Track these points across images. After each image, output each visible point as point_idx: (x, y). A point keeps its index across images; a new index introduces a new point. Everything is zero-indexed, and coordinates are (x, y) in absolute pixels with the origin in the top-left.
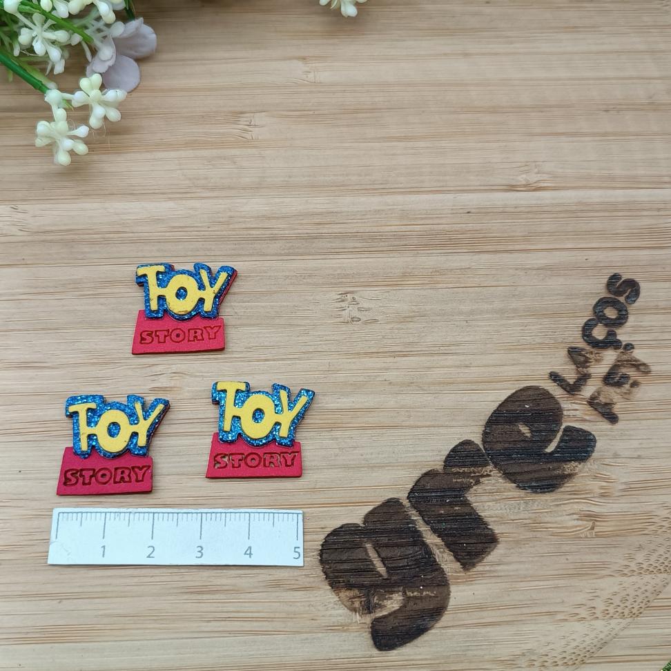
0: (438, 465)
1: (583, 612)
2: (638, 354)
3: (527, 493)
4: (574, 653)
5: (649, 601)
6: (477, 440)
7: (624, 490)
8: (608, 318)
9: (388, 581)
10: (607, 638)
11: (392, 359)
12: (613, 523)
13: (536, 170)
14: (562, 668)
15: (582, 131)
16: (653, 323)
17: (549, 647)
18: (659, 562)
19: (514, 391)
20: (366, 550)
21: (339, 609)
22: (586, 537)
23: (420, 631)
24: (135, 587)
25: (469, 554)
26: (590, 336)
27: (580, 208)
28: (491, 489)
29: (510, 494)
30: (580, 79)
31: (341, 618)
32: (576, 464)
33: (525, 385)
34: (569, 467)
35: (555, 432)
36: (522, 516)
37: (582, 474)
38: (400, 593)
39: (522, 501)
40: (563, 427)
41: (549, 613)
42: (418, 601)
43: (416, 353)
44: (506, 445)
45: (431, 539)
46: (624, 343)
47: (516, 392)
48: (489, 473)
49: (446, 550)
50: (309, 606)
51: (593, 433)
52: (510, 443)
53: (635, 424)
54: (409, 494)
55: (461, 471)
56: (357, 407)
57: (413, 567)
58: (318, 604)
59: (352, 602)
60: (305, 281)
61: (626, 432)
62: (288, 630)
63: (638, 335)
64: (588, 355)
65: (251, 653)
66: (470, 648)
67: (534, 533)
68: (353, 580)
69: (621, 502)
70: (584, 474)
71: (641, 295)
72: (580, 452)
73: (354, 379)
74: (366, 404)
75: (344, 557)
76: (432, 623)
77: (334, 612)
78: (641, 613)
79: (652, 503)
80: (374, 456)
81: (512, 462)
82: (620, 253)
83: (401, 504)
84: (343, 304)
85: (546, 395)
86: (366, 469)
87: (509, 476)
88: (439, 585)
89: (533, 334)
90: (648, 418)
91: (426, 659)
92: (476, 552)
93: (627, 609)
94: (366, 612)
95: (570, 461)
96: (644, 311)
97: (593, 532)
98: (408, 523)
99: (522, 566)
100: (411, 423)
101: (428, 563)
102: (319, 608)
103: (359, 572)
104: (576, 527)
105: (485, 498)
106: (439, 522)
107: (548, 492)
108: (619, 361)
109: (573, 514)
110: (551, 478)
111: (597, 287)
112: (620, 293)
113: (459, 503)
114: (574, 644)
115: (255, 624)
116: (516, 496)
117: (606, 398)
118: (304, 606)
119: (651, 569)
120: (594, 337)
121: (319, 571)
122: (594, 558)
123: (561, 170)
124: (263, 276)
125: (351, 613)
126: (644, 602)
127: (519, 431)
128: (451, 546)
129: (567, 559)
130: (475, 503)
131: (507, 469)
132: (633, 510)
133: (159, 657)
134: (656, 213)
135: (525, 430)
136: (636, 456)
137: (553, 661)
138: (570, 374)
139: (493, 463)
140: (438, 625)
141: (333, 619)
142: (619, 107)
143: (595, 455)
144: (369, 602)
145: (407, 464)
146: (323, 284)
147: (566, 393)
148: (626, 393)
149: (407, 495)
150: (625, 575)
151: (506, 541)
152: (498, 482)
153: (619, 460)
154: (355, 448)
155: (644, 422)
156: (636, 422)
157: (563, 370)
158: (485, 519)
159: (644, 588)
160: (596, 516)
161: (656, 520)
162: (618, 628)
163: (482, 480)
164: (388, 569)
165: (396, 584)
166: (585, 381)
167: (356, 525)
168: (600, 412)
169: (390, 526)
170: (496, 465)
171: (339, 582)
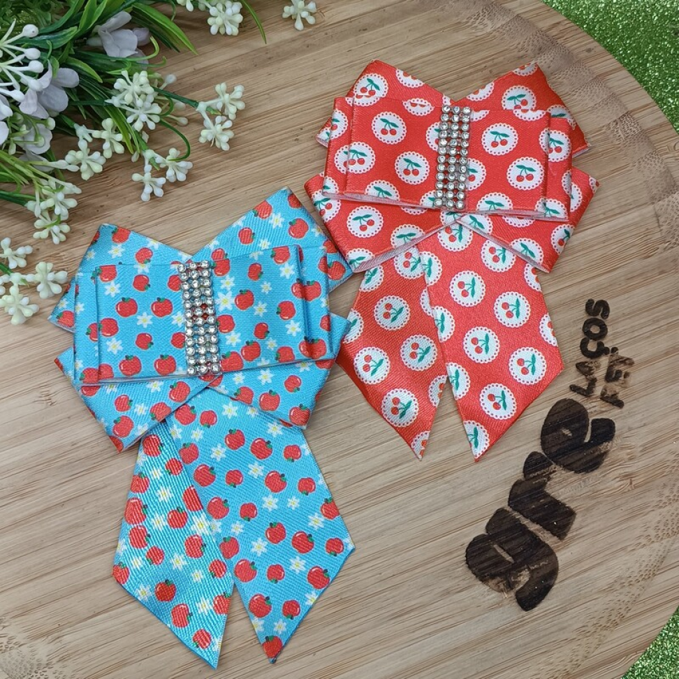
0: (520, 476)
1: (643, 541)
2: (622, 353)
3: (583, 474)
4: (647, 570)
6: (539, 449)
7: (641, 451)
8: (595, 334)
9: (516, 564)
10: (664, 554)
12: (642, 476)
14: (643, 582)
16: (625, 327)
17: (630, 571)
19: (551, 407)
20: (494, 550)
21: (492, 594)
22: (629, 491)
23: (547, 589)
25: (559, 528)
26: (587, 351)
28: (559, 480)
29: (573, 479)
31: (495, 599)
32: (607, 443)
33: (555, 402)
34: (603, 447)
35: (586, 426)
36: (584, 492)
38: (526, 570)
39: (581, 481)
40: (590, 421)
41: (623, 549)
42: (538, 571)
44: (559, 447)
45: (533, 527)
46: (610, 348)
47: (553, 408)
48: (554, 470)
49: (545, 531)
50: (473, 598)
51: (611, 419)
52: (560, 444)
53: (635, 403)
54: (509, 502)
55: (536, 475)
56: (453, 455)
57: (528, 549)
58: (478, 595)
59: (498, 586)
61: (631, 411)
62: (465, 619)
63: (617, 339)
64: (590, 365)
66: (581, 589)
67: (596, 500)
68: (493, 572)
69: (643, 459)
70: (614, 449)
71: (611, 310)
73: (445, 436)
74: (459, 450)
75: (483, 558)
76: (553, 581)
77: (490, 597)
79: (662, 453)
80: (476, 485)
81: (566, 457)
82: (588, 283)
83: (506, 511)
85: (572, 403)
86: (475, 496)
87: (568, 467)
88: (548, 556)
90: (643, 395)
91: (557, 606)
92: (564, 525)
93: (670, 530)
94: (509, 589)
95: (602, 443)
96: (616, 321)
97: (632, 485)
98: (515, 522)
99: (595, 525)
102: (479, 597)
103: (495, 565)
104: (620, 486)
105: (557, 488)
106: (534, 514)
107: (596, 468)
108: (611, 362)
109: (615, 478)
110: (594, 459)
111: (580, 314)
112: (596, 313)
114: (644, 564)
115: (443, 623)
116: (576, 479)
117: (611, 391)
118: (469, 600)
119: (676, 498)
120: (590, 351)
121: (470, 574)
122: (638, 502)
125: (500, 594)
127: (564, 435)
128: (548, 527)
129: (622, 510)
130: (552, 493)
131: (565, 463)
132: (652, 462)
133: (391, 666)
134: (603, 245)
135: (567, 432)
136: (642, 425)
137: (635, 579)
139: (554, 462)
140: (557, 582)
141: (491, 601)
143: (617, 433)
144: (509, 582)
145: (500, 482)
147: (584, 397)
148: (623, 383)
149: (507, 504)
150: (661, 507)
151: (580, 512)
152: (562, 474)
153: (632, 431)
154: (463, 484)
155: (641, 400)
156: (635, 401)
157: (578, 381)
158: (562, 502)
159: (676, 513)
160: (631, 474)
161: (669, 463)
162: (668, 545)
163: (551, 476)
164: (513, 557)
165: (522, 564)
166: (594, 385)
167: (483, 535)
168: (611, 403)
169: (504, 527)
170: (557, 463)
171: (485, 577)
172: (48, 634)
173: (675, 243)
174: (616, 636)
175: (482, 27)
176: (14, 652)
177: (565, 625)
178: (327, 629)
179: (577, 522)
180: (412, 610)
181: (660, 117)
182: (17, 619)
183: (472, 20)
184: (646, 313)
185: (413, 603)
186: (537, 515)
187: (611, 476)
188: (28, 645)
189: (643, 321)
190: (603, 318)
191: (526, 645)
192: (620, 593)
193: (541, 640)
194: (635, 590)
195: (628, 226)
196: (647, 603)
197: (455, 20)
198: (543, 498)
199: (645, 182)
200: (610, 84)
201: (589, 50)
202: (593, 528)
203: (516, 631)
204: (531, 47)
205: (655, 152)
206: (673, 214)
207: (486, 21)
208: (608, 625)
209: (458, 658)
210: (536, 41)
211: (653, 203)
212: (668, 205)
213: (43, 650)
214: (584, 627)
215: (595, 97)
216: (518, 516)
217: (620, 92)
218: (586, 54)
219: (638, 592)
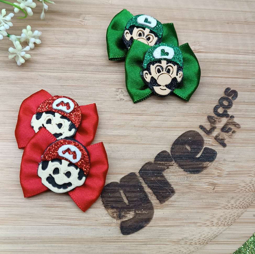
0: (152, 160)
1: (208, 223)
2: (236, 120)
3: (188, 173)
4: (204, 239)
5: (235, 220)
6: (169, 150)
7: (227, 174)
8: (224, 105)
9: (129, 206)
10: (217, 234)
11: (136, 116)
12: (221, 187)
13: (199, 45)
14: (198, 245)
15: (218, 30)
16: (242, 108)
17: (193, 237)
18: (240, 204)
19: (185, 132)
20: (120, 193)
21: (108, 217)
22: (211, 193)
23: (141, 227)
24: (23, 203)
25: (163, 197)
26: (217, 111)
27: (215, 61)
28: (173, 171)
29: (181, 173)
30: (218, 10)
31: (108, 220)
32: (208, 163)
33: (189, 130)
34: (205, 164)
36: (186, 183)
37: (210, 167)
38: (133, 212)
39: (186, 177)
40: (204, 147)
41: (194, 223)
42: (140, 215)
43: (146, 114)
44: (180, 154)
45: (148, 190)
46: (230, 115)
47: (186, 132)
48: (173, 165)
49: (153, 195)
50: (95, 215)
51: (216, 150)
52: (182, 153)
53: (233, 148)
54: (140, 171)
55: (161, 163)
56: (120, 135)
57: (139, 201)
58: (99, 214)
59: (113, 214)
60: (102, 82)
61: (229, 151)
62: (85, 224)
63: (236, 112)
64: (215, 119)
65: (69, 233)
66: (161, 235)
67: (190, 190)
68: (114, 205)
69: (226, 179)
70: (212, 167)
71: (238, 97)
72: (210, 158)
73: (120, 123)
74: (124, 134)
76: (147, 224)
77: (105, 218)
78: (232, 224)
79: (239, 180)
80: (126, 155)
82: (230, 79)
83: (136, 175)
84: (117, 93)
85: (198, 134)
86: (122, 160)
87: (181, 166)
88: (149, 209)
89: (194, 110)
90: (239, 146)
91: (142, 239)
92: (166, 196)
93: (226, 222)
94: (119, 218)
95: (206, 161)
96: (239, 103)
97: (214, 190)
98: (138, 183)
100: (142, 142)
101: (146, 200)
102: (99, 216)
103: (117, 202)
104: (207, 188)
105: (171, 174)
106: (151, 183)
107: (197, 173)
108: (228, 122)
109: (206, 183)
110: (198, 168)
111: (221, 92)
112: (230, 96)
113: (160, 176)
114: (203, 236)
115: (72, 221)
116: (183, 174)
117: (222, 137)
118: (93, 215)
119: (237, 207)
120: (218, 112)
121: (100, 201)
122: (214, 201)
123: (209, 45)
124: (85, 80)
125: (112, 219)
126: (233, 220)
127: (186, 148)
128: (156, 194)
129: (203, 201)
130: (166, 176)
131: (180, 163)
132: (230, 183)
133: (31, 233)
135: (188, 148)
136: (233, 161)
137: (195, 242)
138: (208, 126)
139: (175, 160)
140: (148, 225)
141: (105, 221)
142: (233, 22)
143: (216, 159)
144: (120, 214)
145: (140, 159)
146: (109, 84)
147: (206, 134)
148: (230, 135)
149: (139, 171)
150: (226, 209)
151: (178, 193)
152: (176, 168)
153: (226, 162)
154: (119, 151)
155: (237, 147)
156: (233, 147)
157: (205, 124)
159: (233, 214)
160: (215, 184)
161: (239, 187)
162: (222, 230)
163: (170, 167)
164: (129, 201)
165: (132, 208)
166: (214, 129)
167: (117, 183)
168: (219, 142)
169: (131, 184)
170: (176, 161)
171: (108, 206)
178: (5, 197)
179: (173, 198)
180: (57, 207)
187: (204, 180)
189: (253, 109)
192: (182, 247)
194: (192, 248)
202: (182, 205)
219: (193, 250)
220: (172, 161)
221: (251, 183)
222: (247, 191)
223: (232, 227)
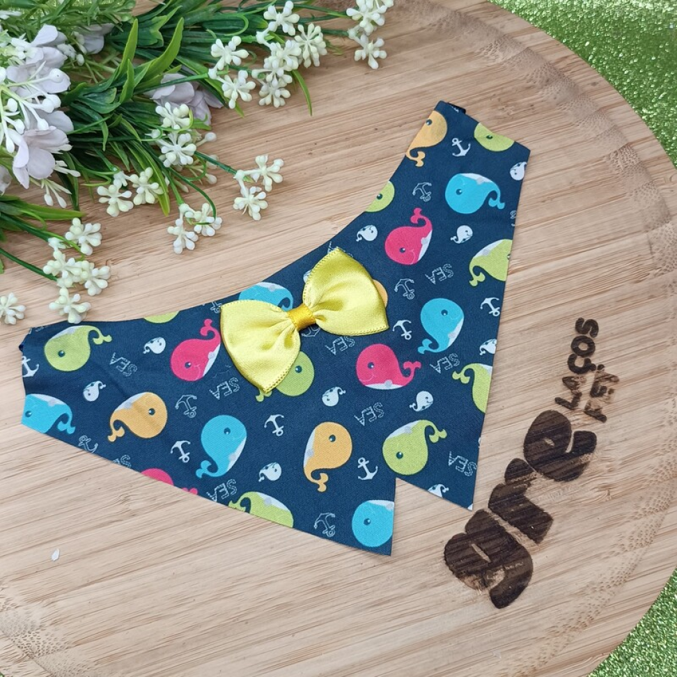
0: (502, 481)
1: (617, 550)
2: (608, 370)
3: (562, 483)
4: (618, 577)
5: (655, 532)
6: (521, 456)
7: (621, 464)
8: (583, 351)
9: (492, 564)
10: (636, 562)
12: (621, 487)
14: (614, 588)
16: (613, 346)
17: (602, 577)
18: (655, 505)
19: (535, 418)
20: (472, 548)
21: (467, 590)
22: (607, 501)
23: (521, 589)
25: (536, 532)
26: (574, 366)
27: (544, 278)
28: (539, 487)
29: (551, 487)
31: (470, 595)
32: (588, 455)
33: (542, 412)
34: (584, 458)
35: (568, 438)
36: (563, 500)
37: (593, 461)
38: (502, 569)
39: (560, 489)
40: (573, 433)
41: (597, 556)
42: (513, 571)
44: (541, 455)
45: (511, 530)
46: (597, 366)
47: (537, 418)
48: (535, 477)
49: (522, 534)
50: (448, 593)
51: (593, 432)
52: (542, 453)
54: (489, 504)
55: (517, 480)
57: (504, 550)
58: (453, 590)
59: (473, 583)
61: (613, 426)
62: (440, 612)
63: (605, 357)
64: (576, 380)
66: (554, 591)
67: (573, 508)
68: (469, 569)
69: (622, 472)
70: (595, 460)
71: (600, 329)
76: (526, 582)
77: (465, 593)
78: (652, 541)
79: (642, 467)
81: (547, 465)
82: (579, 303)
83: (486, 512)
85: (556, 414)
87: (548, 475)
88: (523, 558)
89: (538, 375)
90: (626, 412)
91: (529, 606)
92: (541, 530)
93: (643, 540)
94: (484, 587)
95: (583, 454)
96: (604, 339)
97: (610, 496)
98: (494, 524)
99: (571, 531)
102: (455, 593)
103: (472, 563)
104: (598, 496)
105: (537, 494)
106: (513, 517)
107: (575, 478)
108: (597, 379)
109: (594, 488)
110: (574, 469)
111: (570, 332)
112: (586, 331)
113: (521, 502)
114: (616, 571)
116: (555, 487)
117: (595, 406)
118: (445, 594)
119: (651, 511)
120: (577, 367)
121: (447, 570)
122: (615, 513)
123: (526, 254)
125: (475, 591)
126: (652, 533)
127: (546, 444)
128: (524, 531)
129: (598, 518)
130: (531, 498)
131: (545, 471)
132: (630, 475)
133: (366, 652)
134: (596, 268)
135: (549, 442)
136: (624, 440)
137: (607, 585)
139: (535, 469)
140: (530, 583)
141: (466, 597)
142: (551, 196)
143: (598, 446)
144: (484, 580)
147: (568, 409)
148: (607, 399)
149: (487, 506)
150: (636, 518)
151: (558, 518)
152: (542, 481)
153: (614, 445)
155: (623, 416)
156: (618, 417)
157: (563, 394)
158: (541, 507)
159: (650, 525)
160: (609, 485)
161: (646, 478)
162: (640, 554)
163: (531, 482)
164: (490, 557)
165: (497, 564)
166: (579, 398)
167: (462, 534)
168: (594, 417)
169: (483, 528)
170: (537, 470)
171: (462, 573)
172: (42, 598)
173: (666, 270)
174: (583, 637)
175: (493, 57)
176: (10, 612)
177: (537, 624)
178: (307, 612)
179: (554, 527)
180: (389, 601)
181: (657, 151)
182: (15, 583)
183: (485, 51)
184: (633, 334)
185: (392, 593)
186: (516, 519)
187: (590, 486)
188: (24, 607)
189: (629, 341)
190: (591, 336)
191: (496, 640)
192: (591, 598)
193: (512, 637)
194: (606, 596)
195: (621, 252)
196: (616, 607)
197: (468, 50)
198: (523, 503)
199: (640, 211)
200: (612, 116)
201: (594, 84)
202: (569, 534)
203: (488, 627)
204: (539, 79)
205: (652, 183)
206: (665, 242)
207: (498, 52)
208: (578, 626)
209: (431, 649)
210: (543, 74)
211: (647, 232)
212: (661, 234)
213: (38, 613)
214: (554, 627)
215: (598, 129)
216: (497, 518)
217: (621, 125)
218: (591, 87)
219: (609, 597)
220: (533, 471)
221: (661, 466)
222: (661, 481)
223: (654, 545)
